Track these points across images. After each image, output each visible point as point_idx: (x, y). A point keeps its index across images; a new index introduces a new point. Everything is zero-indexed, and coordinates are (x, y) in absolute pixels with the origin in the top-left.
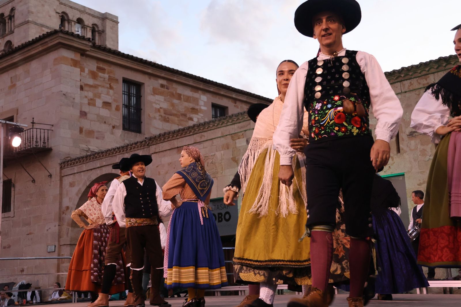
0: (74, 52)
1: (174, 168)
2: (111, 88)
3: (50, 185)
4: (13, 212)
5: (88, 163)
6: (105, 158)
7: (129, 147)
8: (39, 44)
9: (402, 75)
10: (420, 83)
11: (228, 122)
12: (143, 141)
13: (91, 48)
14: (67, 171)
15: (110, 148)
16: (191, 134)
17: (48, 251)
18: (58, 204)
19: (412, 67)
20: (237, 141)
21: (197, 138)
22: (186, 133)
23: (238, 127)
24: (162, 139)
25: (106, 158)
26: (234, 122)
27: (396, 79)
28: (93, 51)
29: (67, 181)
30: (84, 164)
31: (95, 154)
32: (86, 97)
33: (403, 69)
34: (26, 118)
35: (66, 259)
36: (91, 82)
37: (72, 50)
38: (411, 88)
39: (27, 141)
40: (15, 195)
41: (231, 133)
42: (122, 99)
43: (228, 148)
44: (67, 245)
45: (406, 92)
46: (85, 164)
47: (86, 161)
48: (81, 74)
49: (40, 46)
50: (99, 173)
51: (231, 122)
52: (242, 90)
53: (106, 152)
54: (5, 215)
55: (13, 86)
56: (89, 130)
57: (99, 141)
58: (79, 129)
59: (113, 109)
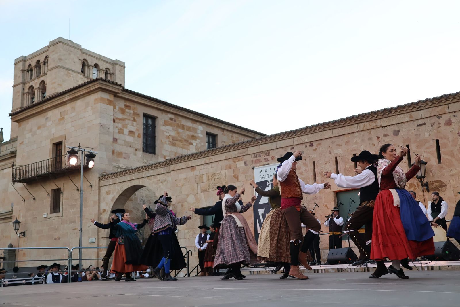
0: (109, 94)
1: (189, 182)
2: (134, 120)
3: (91, 193)
4: (62, 213)
5: (121, 177)
7: (153, 165)
9: (359, 120)
10: (371, 126)
11: (231, 149)
12: (164, 162)
13: (121, 91)
14: (104, 182)
15: (138, 166)
16: (202, 157)
17: (90, 242)
18: (98, 207)
20: (237, 163)
21: (207, 160)
22: (198, 156)
23: (238, 153)
24: (180, 160)
25: (135, 174)
26: (235, 149)
27: (354, 122)
28: (123, 93)
29: (104, 190)
30: (117, 178)
31: (127, 170)
32: (117, 127)
33: (359, 115)
34: (72, 143)
35: (103, 249)
36: (120, 116)
38: (365, 129)
40: (63, 200)
41: (233, 157)
42: (142, 129)
43: (230, 168)
44: (104, 238)
45: (361, 131)
47: (119, 175)
48: (113, 111)
49: (84, 90)
50: (129, 185)
51: (233, 149)
52: (228, 122)
53: (135, 169)
54: (55, 215)
55: (62, 118)
56: (119, 152)
57: (126, 160)
58: (112, 151)
59: (136, 136)
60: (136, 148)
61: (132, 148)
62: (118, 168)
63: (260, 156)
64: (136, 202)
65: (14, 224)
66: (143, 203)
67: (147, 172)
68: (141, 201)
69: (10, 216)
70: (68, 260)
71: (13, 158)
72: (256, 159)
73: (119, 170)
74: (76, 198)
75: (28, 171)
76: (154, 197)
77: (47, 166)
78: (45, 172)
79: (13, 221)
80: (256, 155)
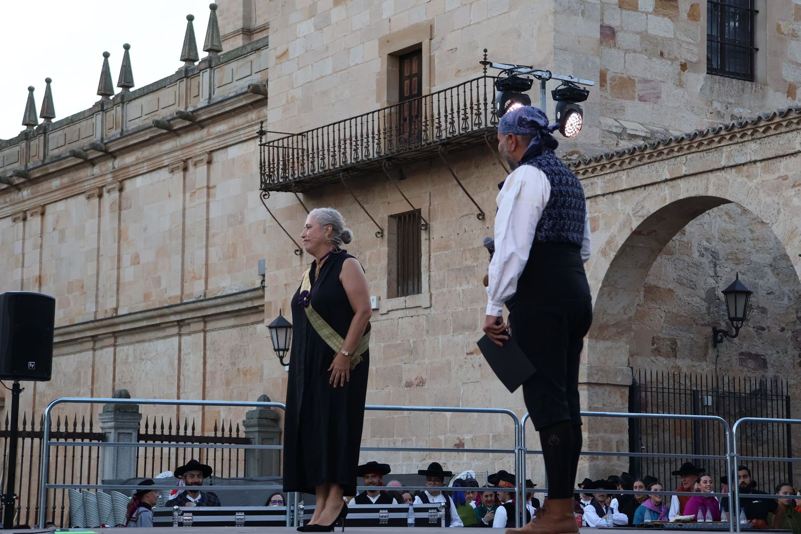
4: (428, 296)
5: (637, 170)
6: (688, 154)
7: (762, 124)
15: (704, 128)
25: (689, 156)
30: (622, 172)
34: (456, 48)
39: (469, 111)
40: (432, 250)
46: (626, 171)
47: (629, 163)
50: (668, 197)
53: (691, 140)
54: (405, 302)
56: (621, 78)
57: (648, 106)
58: (599, 74)
59: (684, 15)
60: (683, 61)
61: (670, 62)
62: (619, 135)
64: (687, 259)
65: (274, 331)
66: (712, 261)
67: (737, 147)
68: (703, 255)
69: (257, 303)
70: (513, 452)
71: (255, 108)
73: (625, 145)
74: (476, 246)
75: (310, 151)
76: (752, 240)
77: (373, 133)
78: (369, 155)
79: (269, 321)
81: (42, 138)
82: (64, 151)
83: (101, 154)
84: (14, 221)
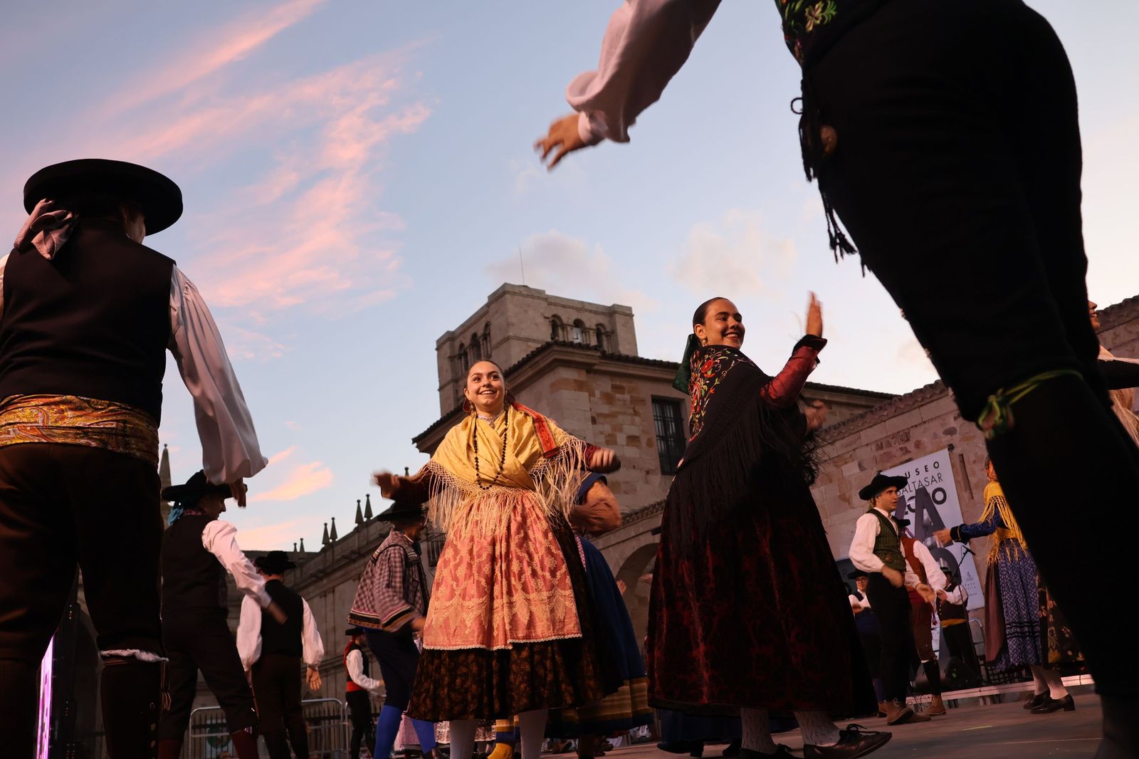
0: (576, 370)
2: (636, 413)
8: (527, 367)
10: (1130, 332)
13: (601, 359)
15: (646, 505)
19: (1112, 307)
20: (844, 468)
23: (842, 446)
28: (603, 363)
32: (602, 433)
36: (605, 409)
37: (574, 368)
38: (1118, 342)
42: (656, 428)
43: (831, 481)
48: (590, 401)
49: (530, 370)
50: (636, 545)
52: (837, 387)
57: (629, 496)
59: (644, 444)
60: (647, 469)
61: (639, 471)
63: (889, 445)
72: (881, 452)
80: (882, 444)
81: (331, 550)
82: (339, 557)
83: (357, 555)
84: (321, 597)
